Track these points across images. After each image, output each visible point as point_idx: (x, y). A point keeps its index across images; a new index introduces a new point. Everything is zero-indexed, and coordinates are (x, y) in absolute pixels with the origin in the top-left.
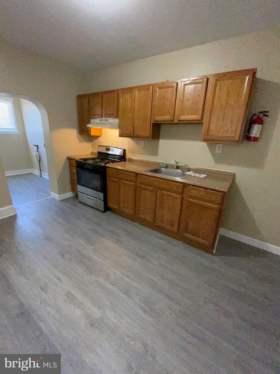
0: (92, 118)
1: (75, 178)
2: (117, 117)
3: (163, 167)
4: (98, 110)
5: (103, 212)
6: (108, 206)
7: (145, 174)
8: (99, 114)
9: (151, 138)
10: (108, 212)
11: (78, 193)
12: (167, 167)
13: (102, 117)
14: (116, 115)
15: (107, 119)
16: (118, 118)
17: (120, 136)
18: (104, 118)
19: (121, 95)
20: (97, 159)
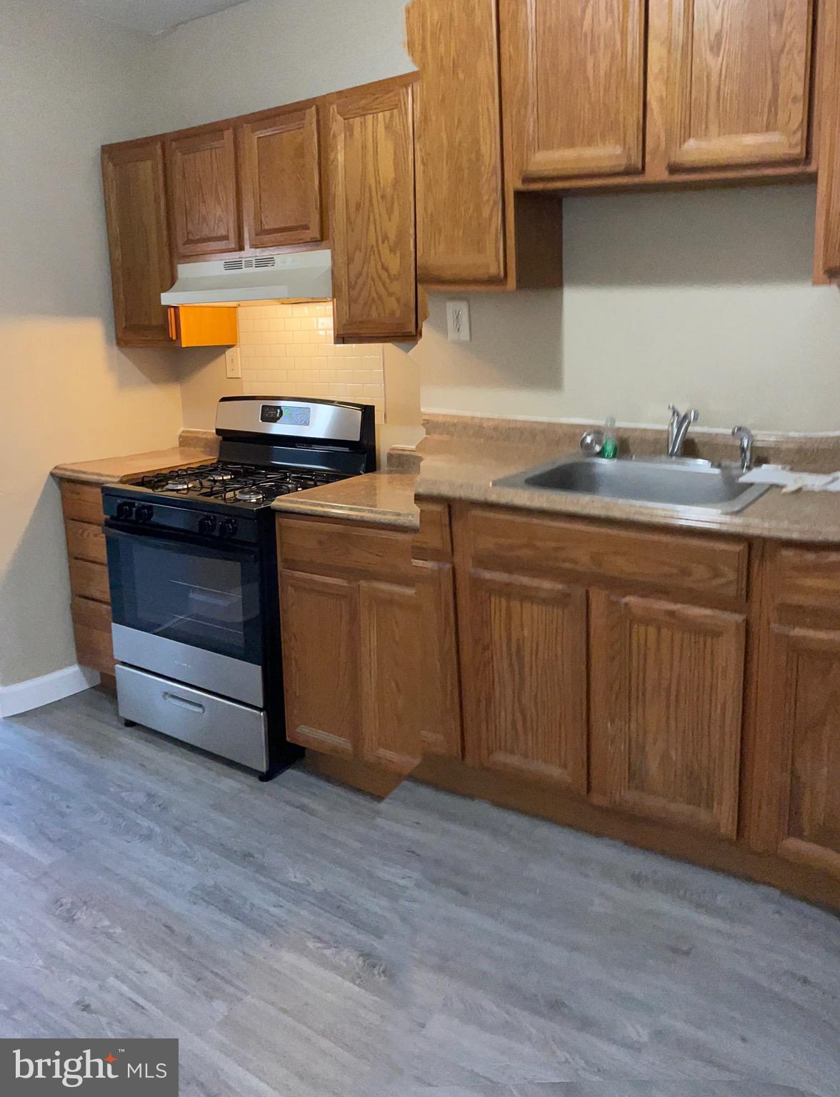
0: (187, 258)
1: (101, 586)
2: (321, 238)
3: (601, 454)
4: (219, 216)
5: (265, 777)
6: (288, 739)
7: (503, 500)
8: (222, 232)
10: (291, 773)
11: (114, 670)
12: (623, 448)
13: (241, 248)
15: (266, 253)
18: (249, 253)
19: (337, 124)
20: (214, 469)
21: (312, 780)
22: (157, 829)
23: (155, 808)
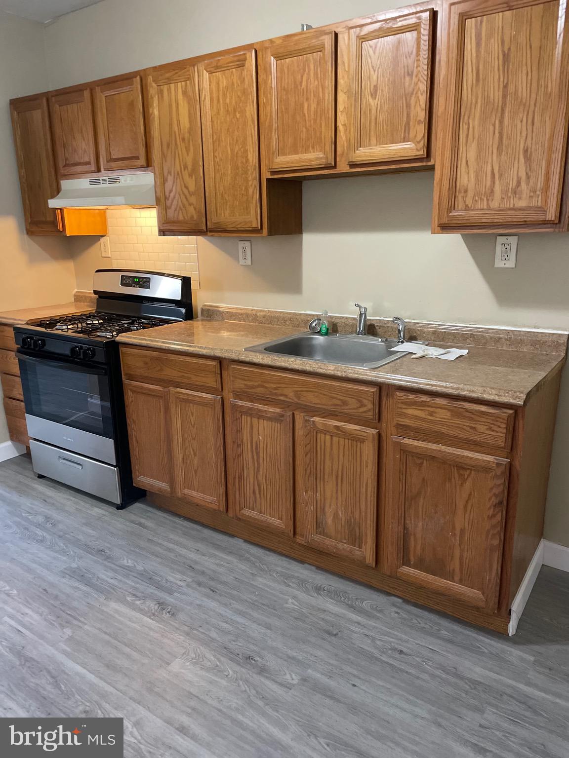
0: (66, 177)
1: (18, 389)
2: (148, 164)
3: (319, 333)
4: (83, 147)
5: (120, 507)
6: (134, 485)
7: (247, 359)
8: (86, 159)
9: (265, 231)
10: (137, 506)
12: (333, 328)
13: (99, 171)
14: (142, 161)
15: (115, 174)
16: (150, 168)
17: (163, 232)
18: (104, 175)
19: (153, 90)
21: (149, 509)
22: (48, 537)
23: (49, 525)
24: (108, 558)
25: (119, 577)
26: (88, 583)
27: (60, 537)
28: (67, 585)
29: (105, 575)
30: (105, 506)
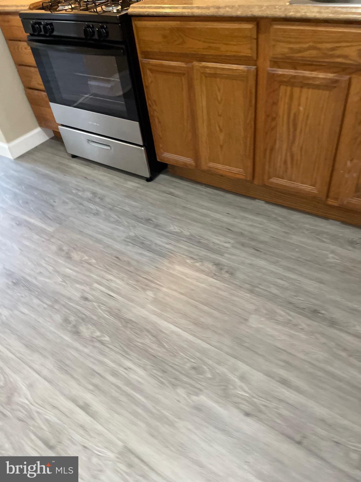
5: (149, 180)
6: (159, 160)
10: (162, 177)
21: (173, 179)
22: (101, 210)
23: (98, 200)
24: (157, 226)
25: (173, 242)
26: (150, 250)
27: (111, 209)
28: (132, 252)
29: (160, 241)
30: (137, 180)
